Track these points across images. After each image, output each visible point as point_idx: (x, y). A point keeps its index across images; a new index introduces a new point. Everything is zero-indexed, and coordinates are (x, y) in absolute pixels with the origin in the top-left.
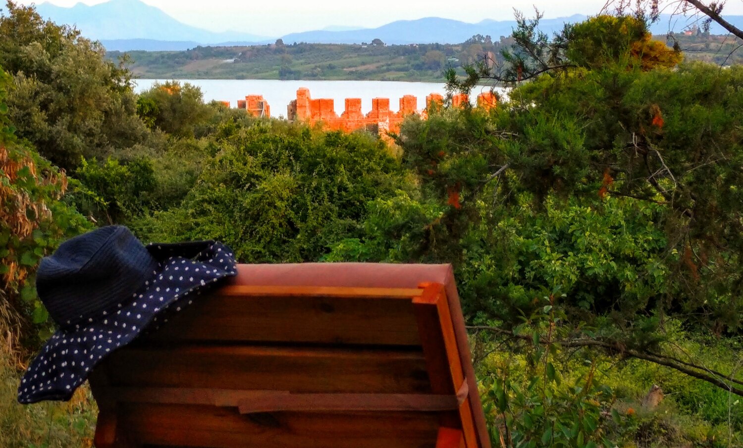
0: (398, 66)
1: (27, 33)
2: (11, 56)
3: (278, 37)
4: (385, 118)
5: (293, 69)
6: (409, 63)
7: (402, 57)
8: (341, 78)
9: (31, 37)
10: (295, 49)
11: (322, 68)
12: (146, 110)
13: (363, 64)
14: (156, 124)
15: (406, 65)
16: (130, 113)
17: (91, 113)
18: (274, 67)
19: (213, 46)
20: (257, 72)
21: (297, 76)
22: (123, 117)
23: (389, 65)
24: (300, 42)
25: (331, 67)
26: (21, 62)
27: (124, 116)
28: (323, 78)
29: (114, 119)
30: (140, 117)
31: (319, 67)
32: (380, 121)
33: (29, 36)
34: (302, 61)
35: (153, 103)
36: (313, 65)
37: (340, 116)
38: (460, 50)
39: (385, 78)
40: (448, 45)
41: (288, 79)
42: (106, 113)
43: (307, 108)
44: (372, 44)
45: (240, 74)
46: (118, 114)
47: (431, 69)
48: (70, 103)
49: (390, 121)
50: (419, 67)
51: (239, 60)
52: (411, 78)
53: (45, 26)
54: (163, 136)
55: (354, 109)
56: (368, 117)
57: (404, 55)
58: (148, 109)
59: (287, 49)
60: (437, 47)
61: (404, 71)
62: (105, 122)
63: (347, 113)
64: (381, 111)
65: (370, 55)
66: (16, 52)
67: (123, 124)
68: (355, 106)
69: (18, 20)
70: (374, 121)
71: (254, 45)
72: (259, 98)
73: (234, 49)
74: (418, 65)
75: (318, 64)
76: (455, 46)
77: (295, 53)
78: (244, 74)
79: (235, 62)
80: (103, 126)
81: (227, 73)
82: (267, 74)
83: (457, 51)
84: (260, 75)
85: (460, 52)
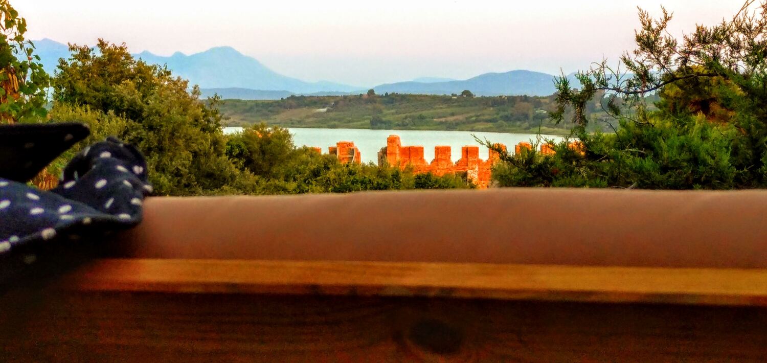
0: (487, 117)
1: (117, 73)
2: (101, 95)
3: (370, 87)
4: (474, 166)
5: (384, 119)
6: (498, 114)
7: (492, 109)
8: (431, 128)
9: (122, 77)
10: (386, 99)
11: (413, 118)
12: (235, 152)
13: (453, 114)
14: (245, 166)
15: (495, 116)
16: (219, 155)
17: (180, 154)
18: (365, 117)
19: (307, 96)
20: (349, 122)
21: (388, 126)
22: (211, 158)
23: (478, 116)
24: (391, 93)
25: (422, 118)
26: (112, 102)
27: (213, 157)
28: (414, 128)
29: (203, 160)
30: (229, 159)
31: (410, 117)
32: (470, 169)
33: (119, 75)
34: (393, 111)
35: (242, 145)
36: (403, 116)
37: (429, 163)
38: (548, 102)
39: (474, 128)
40: (536, 97)
41: (380, 128)
42: (196, 154)
43: (397, 155)
44: (462, 95)
45: (332, 123)
46: (207, 155)
47: (519, 120)
48: (160, 142)
49: (479, 168)
50: (507, 118)
51: (332, 109)
52: (500, 129)
53: (136, 66)
54: (251, 178)
55: (443, 157)
56: (458, 165)
57: (493, 106)
58: (237, 151)
59: (378, 99)
60: (525, 99)
61: (492, 122)
62: (193, 162)
63: (436, 161)
64: (470, 159)
65: (460, 106)
66: (106, 91)
67: (212, 165)
68: (445, 154)
69: (109, 60)
70: (464, 169)
71: (347, 95)
72: (350, 144)
73: (327, 98)
74: (507, 116)
75: (409, 114)
76: (543, 98)
77: (386, 103)
78: (336, 123)
79: (328, 111)
80: (191, 167)
81: (319, 122)
82: (359, 123)
83: (546, 103)
84: (351, 124)
85: (548, 104)
